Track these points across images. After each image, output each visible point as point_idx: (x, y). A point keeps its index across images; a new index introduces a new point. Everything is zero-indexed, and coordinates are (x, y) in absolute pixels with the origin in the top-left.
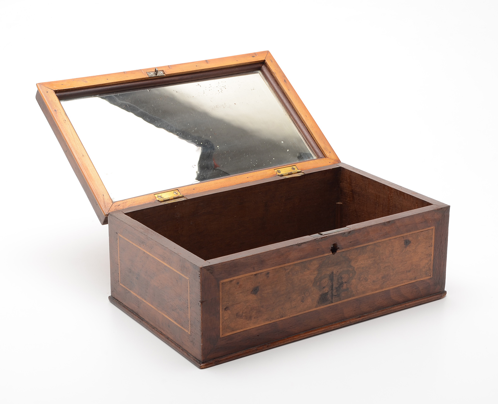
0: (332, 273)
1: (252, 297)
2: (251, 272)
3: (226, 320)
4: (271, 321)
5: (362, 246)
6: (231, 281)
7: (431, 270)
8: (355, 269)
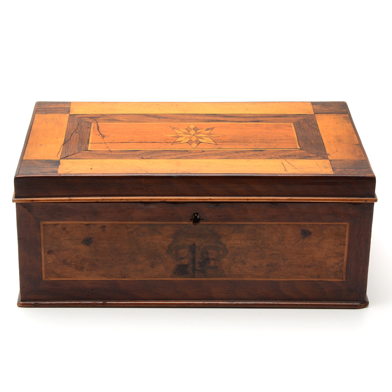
0: (194, 245)
1: (83, 248)
2: (81, 221)
3: (50, 264)
4: (109, 278)
5: (237, 223)
6: (55, 225)
7: (343, 272)
8: (226, 247)
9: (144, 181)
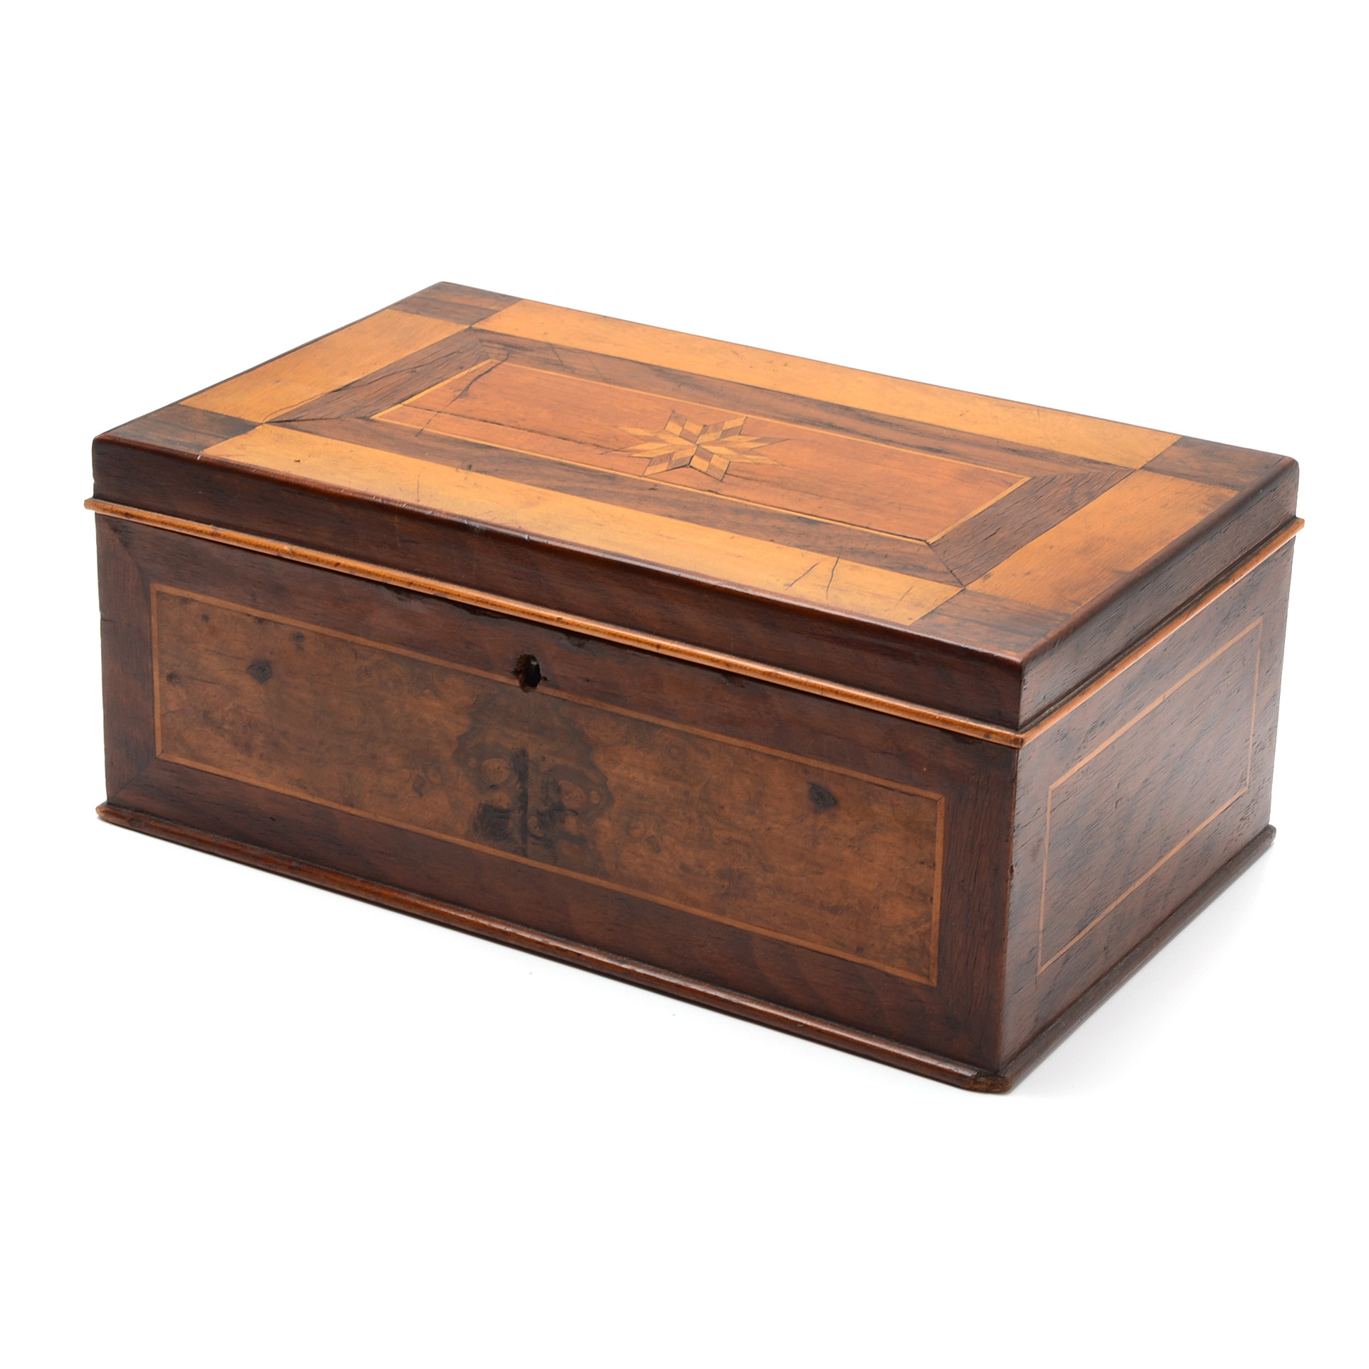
0: (524, 752)
1: (247, 683)
2: (244, 604)
3: (173, 712)
4: (313, 795)
5: (635, 715)
6: (185, 601)
7: (929, 956)
8: (608, 782)
9: (398, 523)
